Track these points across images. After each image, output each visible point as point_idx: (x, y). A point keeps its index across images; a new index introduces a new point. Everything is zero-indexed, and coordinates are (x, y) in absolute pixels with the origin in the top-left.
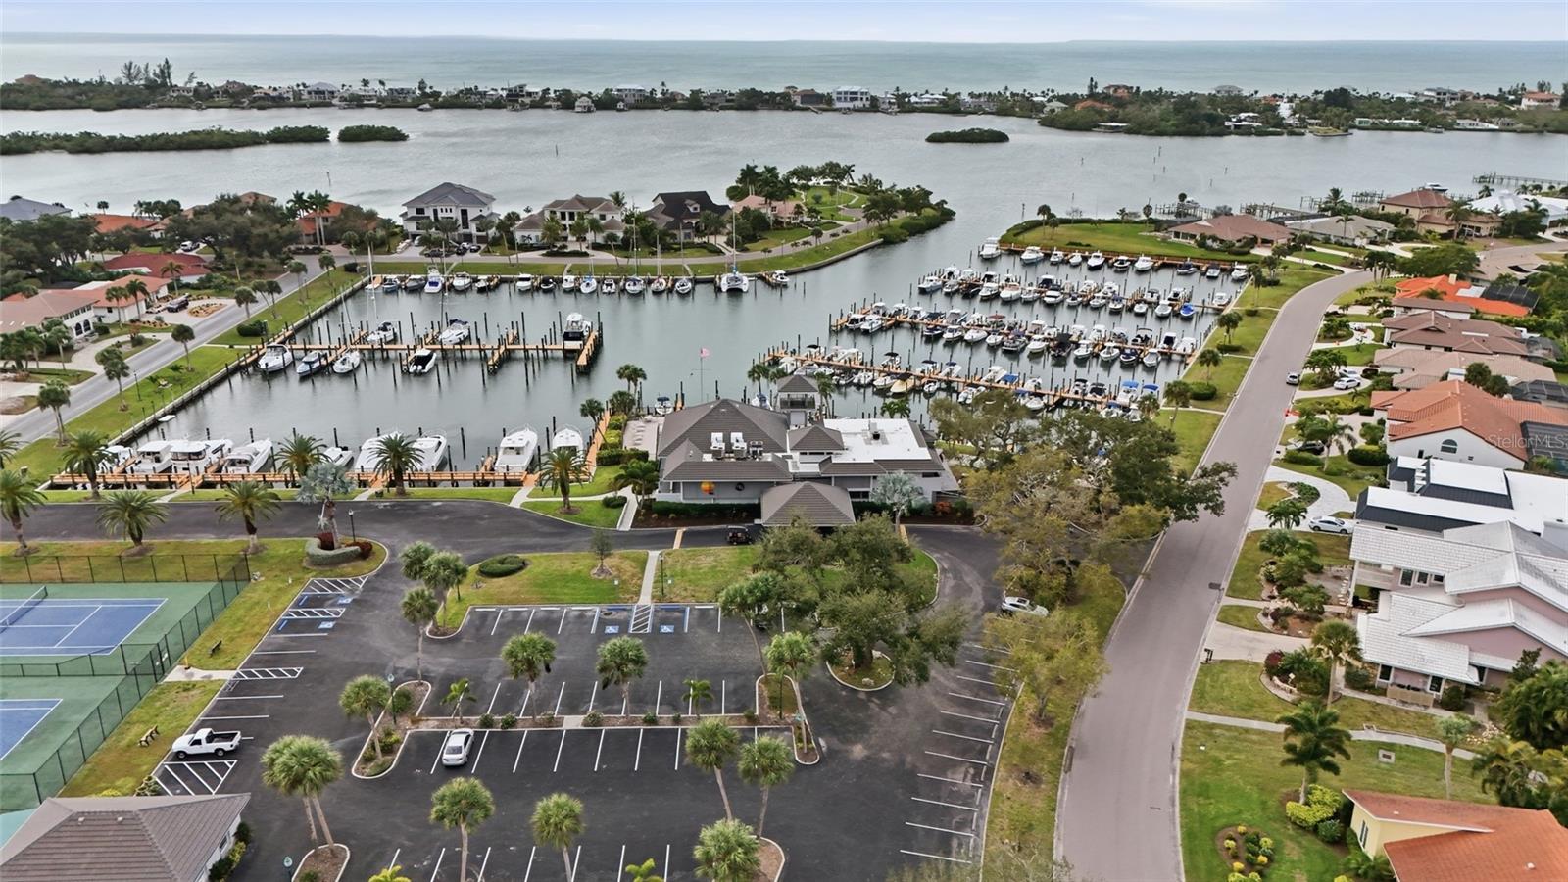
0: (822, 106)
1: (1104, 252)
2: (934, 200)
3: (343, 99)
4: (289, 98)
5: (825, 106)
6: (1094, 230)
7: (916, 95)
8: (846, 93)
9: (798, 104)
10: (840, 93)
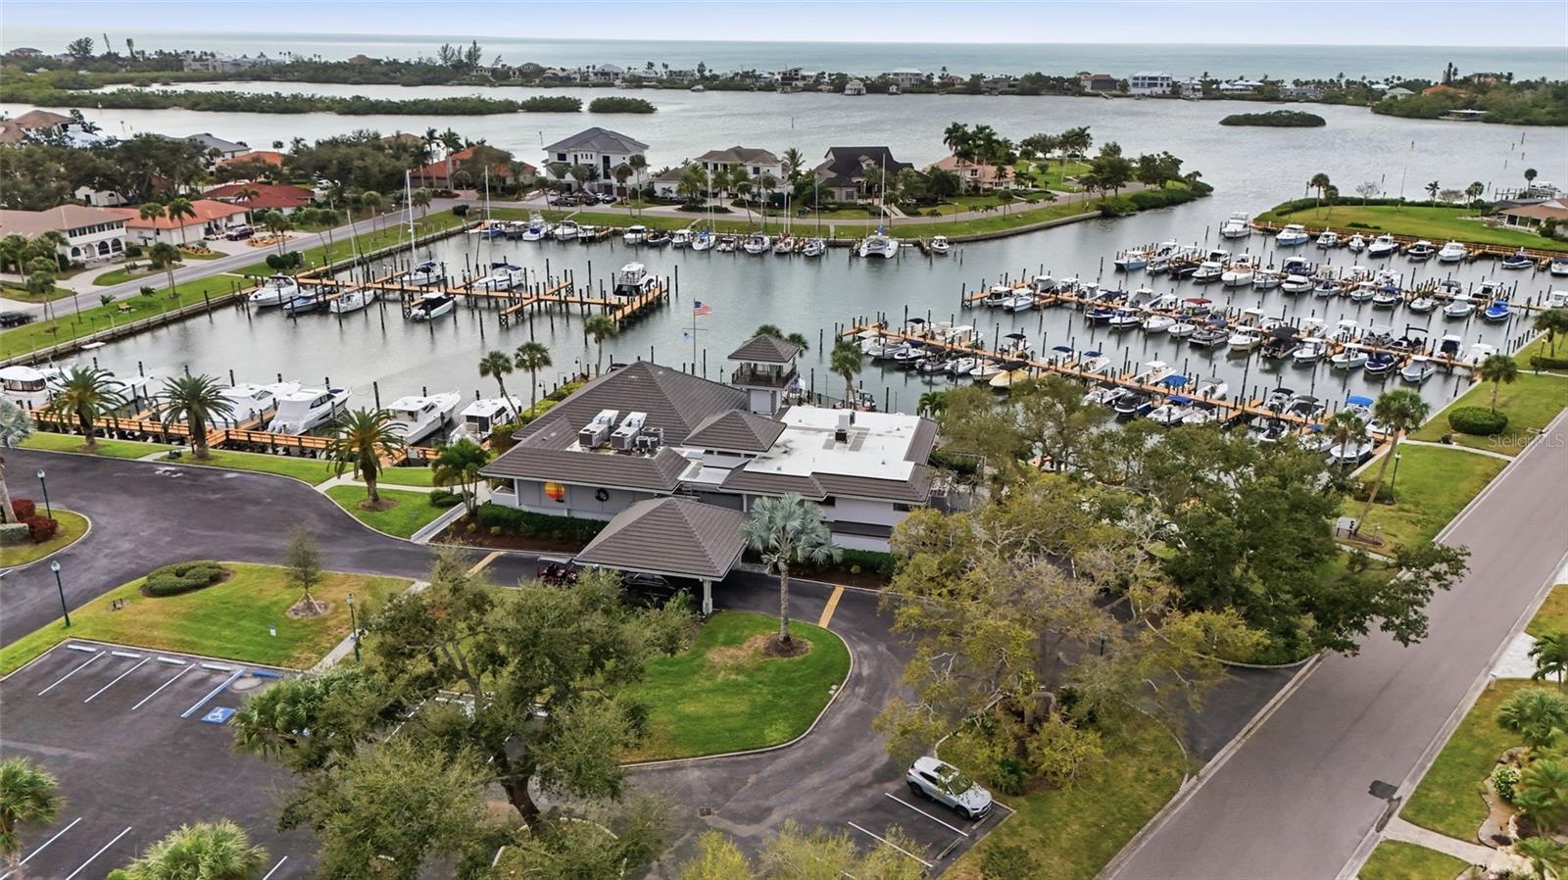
0: (1114, 92)
1: (1397, 236)
2: (1183, 172)
3: (624, 80)
4: (575, 79)
5: (1118, 93)
6: (1393, 212)
7: (1227, 82)
8: (1144, 78)
9: (1088, 90)
10: (1136, 78)
